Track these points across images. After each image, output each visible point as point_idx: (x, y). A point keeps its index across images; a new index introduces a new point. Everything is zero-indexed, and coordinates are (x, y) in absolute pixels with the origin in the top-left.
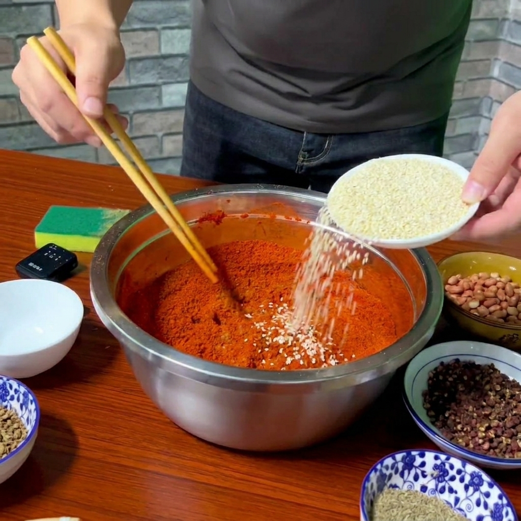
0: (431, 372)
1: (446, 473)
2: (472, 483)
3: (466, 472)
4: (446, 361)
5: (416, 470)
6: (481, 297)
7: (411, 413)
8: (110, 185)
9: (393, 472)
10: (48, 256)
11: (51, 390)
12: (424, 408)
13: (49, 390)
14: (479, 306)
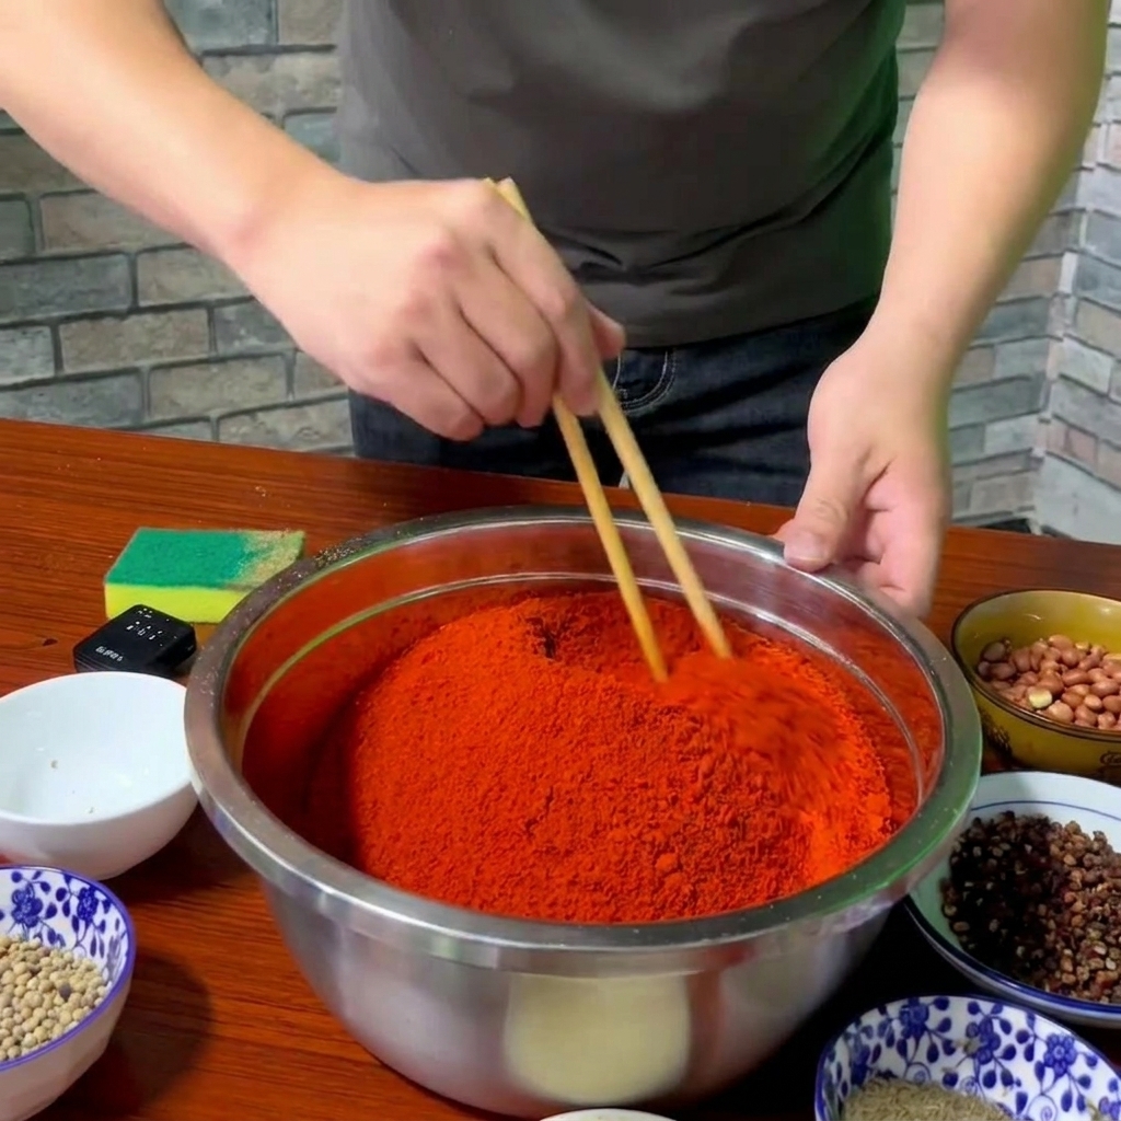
0: (956, 839)
1: (994, 1041)
2: (1050, 1062)
3: (1036, 1037)
4: (986, 815)
5: (931, 1038)
6: (1056, 685)
7: (917, 923)
8: (258, 485)
9: (883, 1042)
10: (134, 632)
11: (154, 906)
12: (945, 915)
13: (150, 905)
14: (1053, 702)
